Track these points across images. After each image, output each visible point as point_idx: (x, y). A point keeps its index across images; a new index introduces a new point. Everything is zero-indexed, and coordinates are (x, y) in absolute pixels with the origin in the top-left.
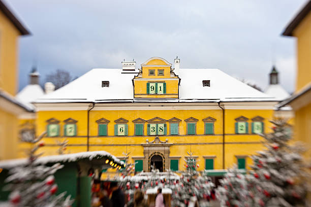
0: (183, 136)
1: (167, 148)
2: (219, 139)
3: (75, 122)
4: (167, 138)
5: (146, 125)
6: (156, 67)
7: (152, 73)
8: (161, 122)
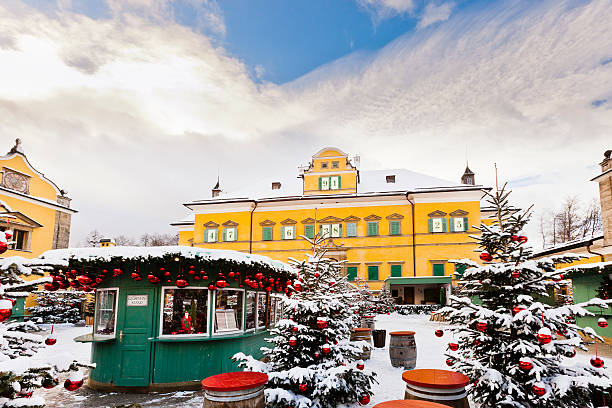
0: (362, 238)
1: (342, 253)
3: (235, 225)
4: (342, 241)
5: (317, 226)
6: (330, 159)
8: (336, 222)
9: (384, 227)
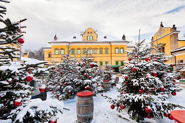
0: (98, 54)
1: (93, 58)
2: (110, 55)
3: (64, 49)
4: (93, 55)
6: (90, 31)
7: (88, 33)
8: (91, 49)
9: (104, 51)
